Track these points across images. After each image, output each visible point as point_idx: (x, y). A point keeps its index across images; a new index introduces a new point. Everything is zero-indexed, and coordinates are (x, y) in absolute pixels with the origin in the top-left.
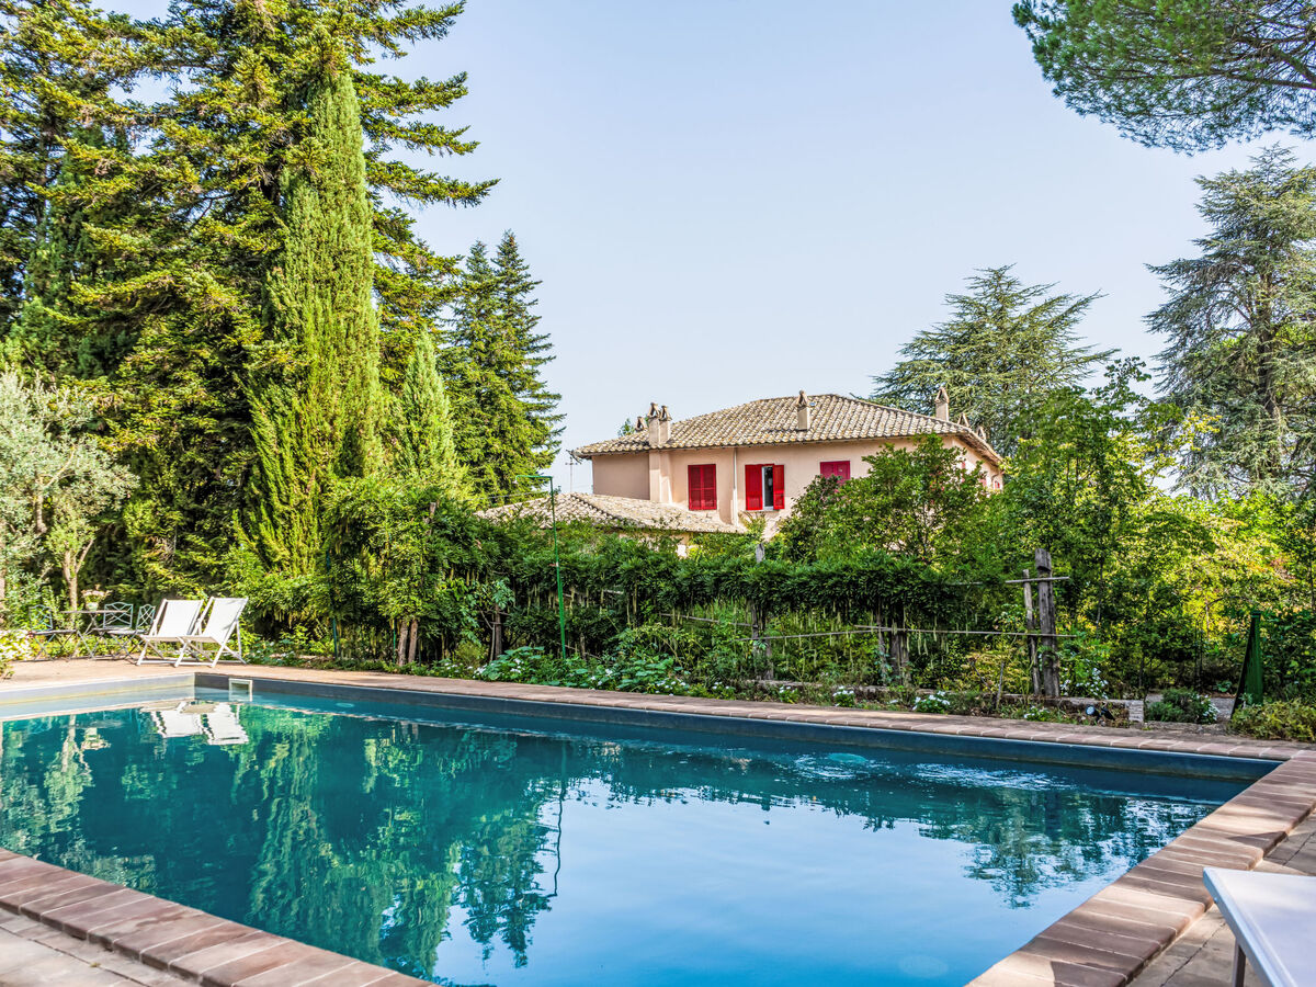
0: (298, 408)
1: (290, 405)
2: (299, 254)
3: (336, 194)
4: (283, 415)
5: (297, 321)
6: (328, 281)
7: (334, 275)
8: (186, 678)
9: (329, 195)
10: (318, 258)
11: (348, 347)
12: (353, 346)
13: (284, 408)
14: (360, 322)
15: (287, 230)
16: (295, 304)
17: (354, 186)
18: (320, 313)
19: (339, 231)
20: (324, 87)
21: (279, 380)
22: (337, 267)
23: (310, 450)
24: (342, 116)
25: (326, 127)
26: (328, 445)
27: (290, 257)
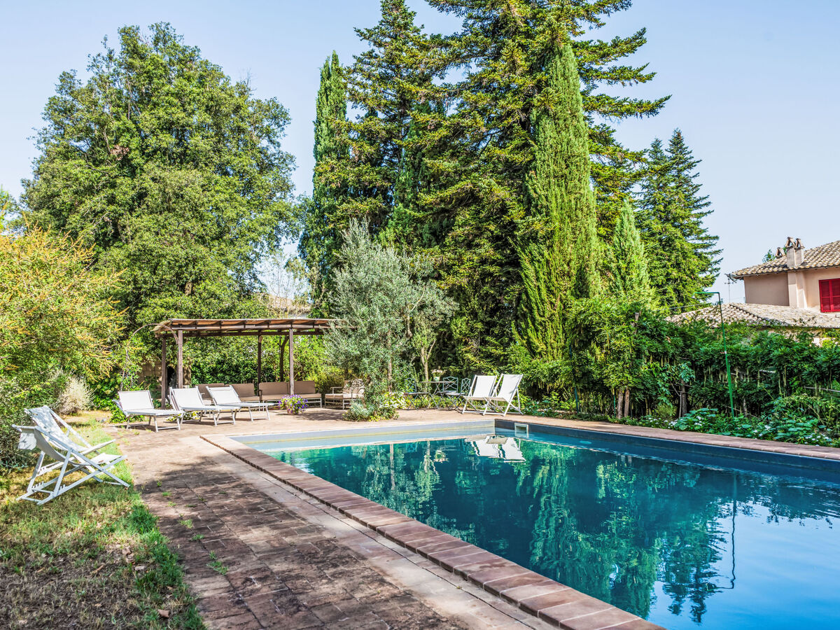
0: (547, 257)
1: (542, 255)
2: (544, 161)
3: (565, 120)
4: (539, 261)
5: (545, 203)
6: (562, 176)
7: (566, 171)
8: (490, 422)
9: (561, 122)
10: (556, 162)
11: (577, 216)
12: (580, 216)
13: (539, 258)
14: (584, 200)
15: (536, 147)
16: (543, 193)
17: (576, 114)
18: (559, 197)
19: (568, 144)
20: (554, 55)
21: (535, 240)
22: (567, 166)
23: (556, 282)
24: (567, 71)
25: (557, 80)
26: (567, 279)
27: (539, 163)
